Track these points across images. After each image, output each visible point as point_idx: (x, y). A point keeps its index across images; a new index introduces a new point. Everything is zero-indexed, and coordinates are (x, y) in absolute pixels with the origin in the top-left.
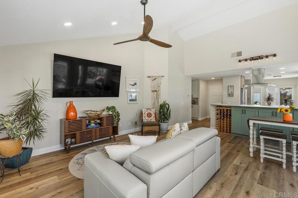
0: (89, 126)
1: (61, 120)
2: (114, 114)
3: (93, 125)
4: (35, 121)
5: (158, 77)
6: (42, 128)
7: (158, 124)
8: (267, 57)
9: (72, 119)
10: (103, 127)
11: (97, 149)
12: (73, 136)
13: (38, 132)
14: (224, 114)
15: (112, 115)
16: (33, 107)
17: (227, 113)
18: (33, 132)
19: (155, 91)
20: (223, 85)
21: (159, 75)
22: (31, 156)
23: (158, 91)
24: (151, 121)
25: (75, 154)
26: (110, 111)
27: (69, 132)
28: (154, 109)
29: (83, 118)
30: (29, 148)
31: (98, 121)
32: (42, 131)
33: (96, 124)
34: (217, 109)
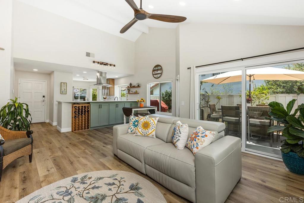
7: (31, 141)
8: (111, 65)
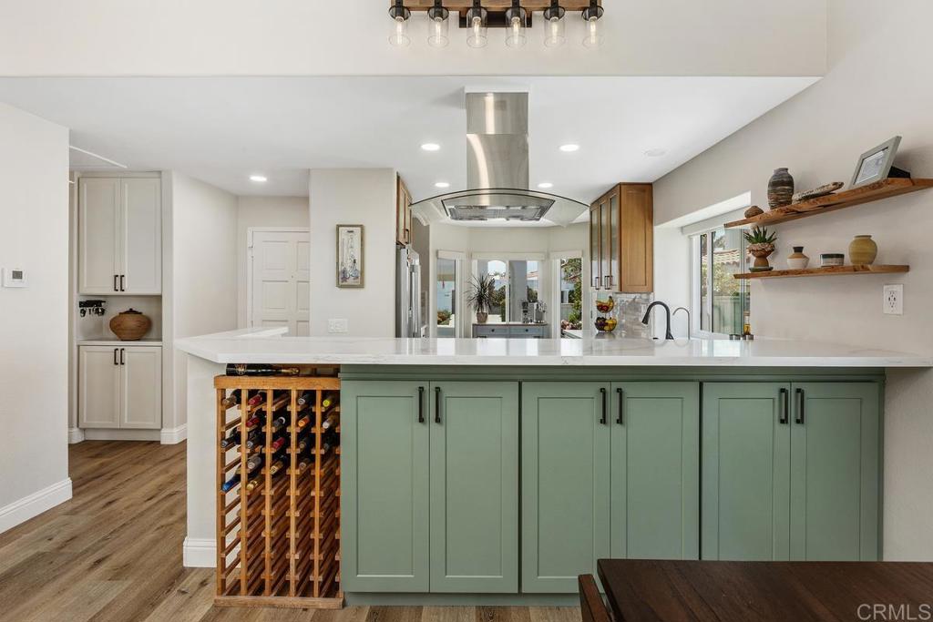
14: (282, 435)
17: (312, 422)
20: (307, 223)
34: (228, 394)
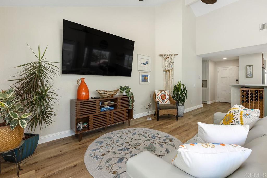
0: (102, 108)
1: (71, 101)
2: (129, 95)
3: (107, 107)
4: (42, 100)
5: (171, 55)
6: (50, 110)
7: (176, 107)
9: (83, 99)
10: (118, 110)
11: (114, 137)
12: (86, 120)
13: (46, 114)
14: (252, 96)
15: (126, 96)
16: (40, 84)
17: (258, 95)
18: (39, 114)
19: (168, 71)
21: (172, 54)
22: (38, 144)
23: (171, 70)
24: (166, 103)
25: (88, 141)
26: (124, 91)
27: (81, 115)
28: (168, 91)
29: (96, 98)
30: (34, 135)
31: (112, 103)
32: (50, 114)
33: (110, 106)
34: (242, 90)
